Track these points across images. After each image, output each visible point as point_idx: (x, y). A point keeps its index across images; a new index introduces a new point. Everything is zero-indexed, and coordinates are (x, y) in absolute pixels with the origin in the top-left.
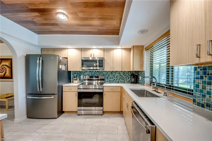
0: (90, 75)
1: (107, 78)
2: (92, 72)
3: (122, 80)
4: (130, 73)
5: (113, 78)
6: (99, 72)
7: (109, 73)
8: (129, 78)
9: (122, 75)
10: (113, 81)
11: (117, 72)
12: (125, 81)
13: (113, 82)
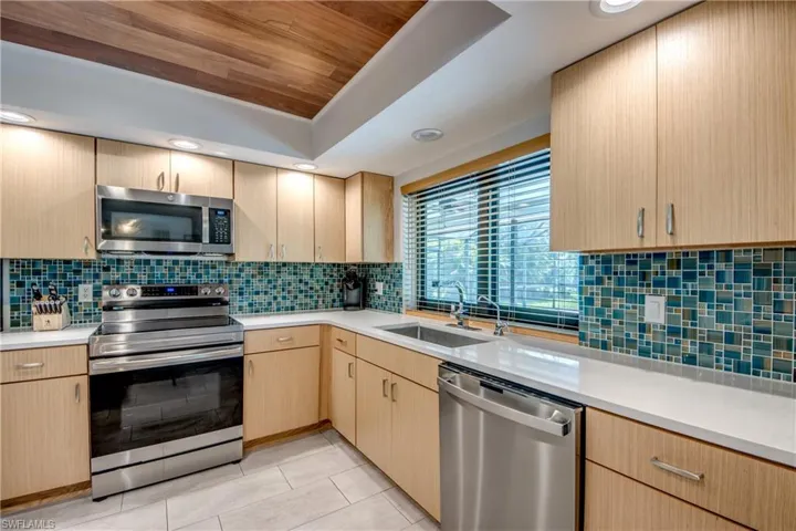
0: (144, 279)
1: (241, 294)
2: (153, 264)
3: (308, 300)
4: (339, 271)
5: (266, 293)
6: (195, 263)
7: (247, 269)
8: (332, 291)
9: (306, 277)
10: (270, 304)
11: (284, 264)
12: (320, 303)
13: (267, 309)
